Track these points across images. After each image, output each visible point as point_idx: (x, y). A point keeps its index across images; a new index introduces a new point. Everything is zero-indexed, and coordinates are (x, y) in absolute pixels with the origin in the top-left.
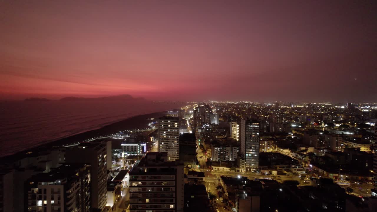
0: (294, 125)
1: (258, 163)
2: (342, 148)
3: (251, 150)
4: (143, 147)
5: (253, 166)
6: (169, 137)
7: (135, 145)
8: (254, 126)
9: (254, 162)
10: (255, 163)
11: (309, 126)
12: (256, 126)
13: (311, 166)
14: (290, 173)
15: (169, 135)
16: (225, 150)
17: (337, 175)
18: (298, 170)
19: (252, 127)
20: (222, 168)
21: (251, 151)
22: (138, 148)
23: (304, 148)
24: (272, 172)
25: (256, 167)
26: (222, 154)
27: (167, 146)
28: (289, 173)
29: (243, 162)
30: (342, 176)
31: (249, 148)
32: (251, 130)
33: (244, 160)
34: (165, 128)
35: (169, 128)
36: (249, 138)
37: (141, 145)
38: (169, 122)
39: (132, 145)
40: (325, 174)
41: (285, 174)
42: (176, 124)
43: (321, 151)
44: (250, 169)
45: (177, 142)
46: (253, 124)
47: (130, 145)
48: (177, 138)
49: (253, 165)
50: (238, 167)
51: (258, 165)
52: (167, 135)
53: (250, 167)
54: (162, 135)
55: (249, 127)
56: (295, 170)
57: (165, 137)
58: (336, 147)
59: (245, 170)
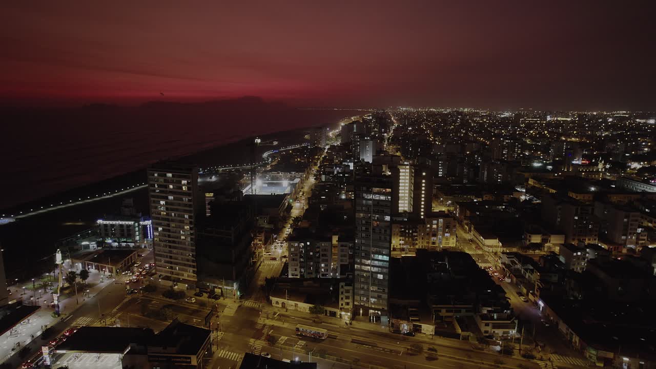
1: (385, 296)
2: (638, 239)
3: (369, 262)
4: (145, 227)
5: (374, 304)
6: (173, 214)
7: (127, 223)
8: (377, 197)
9: (376, 295)
10: (379, 297)
11: (568, 169)
12: (383, 198)
13: (541, 304)
14: (472, 335)
15: (173, 210)
16: (318, 250)
17: (611, 355)
18: (496, 326)
19: (370, 200)
20: (292, 303)
21: (368, 265)
22: (137, 229)
23: (536, 239)
24: (420, 326)
25: (381, 308)
26: (310, 258)
27: (169, 236)
28: (466, 334)
29: (347, 291)
30: (626, 359)
31: (363, 254)
32: (368, 206)
33: (350, 285)
34: (161, 192)
35: (172, 193)
36: (364, 228)
37: (141, 223)
38: (169, 177)
39: (121, 223)
40: (573, 340)
41: (457, 336)
42: (186, 182)
43: (579, 253)
44: (366, 310)
45: (191, 229)
46: (376, 190)
47: (117, 222)
48: (190, 217)
49: (373, 300)
50: (336, 306)
51: (385, 303)
52: (167, 209)
53: (367, 305)
54: (156, 208)
55: (364, 199)
56: (487, 325)
57: (162, 213)
58: (624, 237)
59: (349, 314)
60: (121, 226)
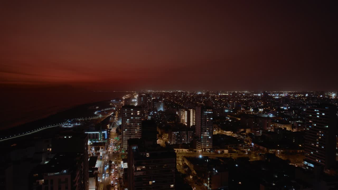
0: (227, 110)
1: (211, 143)
2: (271, 128)
3: (206, 133)
4: (104, 134)
5: (208, 146)
6: (132, 124)
7: (96, 132)
8: (208, 112)
9: (208, 143)
10: (209, 144)
11: (240, 111)
12: (210, 112)
13: (253, 144)
14: (239, 151)
15: (132, 122)
16: (181, 134)
17: (275, 150)
18: (245, 148)
19: (206, 113)
20: (181, 150)
21: (206, 134)
22: (99, 135)
23: (242, 130)
24: (224, 151)
25: (210, 147)
26: (179, 138)
27: (130, 132)
28: (237, 151)
29: (199, 144)
30: (278, 151)
31: (204, 131)
32: (206, 115)
33: (200, 141)
34: (128, 116)
35: (132, 116)
36: (204, 123)
37: (102, 132)
38: (132, 111)
40: (265, 150)
41: (235, 152)
42: (139, 112)
43: (258, 131)
44: (205, 149)
45: (140, 128)
46: (208, 110)
47: (92, 133)
48: (140, 124)
49: (207, 145)
50: (196, 149)
51: (212, 146)
52: (130, 122)
53: (206, 147)
54: (125, 122)
55: (204, 113)
56: (242, 148)
57: (128, 124)
58: (267, 128)
59: (201, 150)
60: (94, 134)
